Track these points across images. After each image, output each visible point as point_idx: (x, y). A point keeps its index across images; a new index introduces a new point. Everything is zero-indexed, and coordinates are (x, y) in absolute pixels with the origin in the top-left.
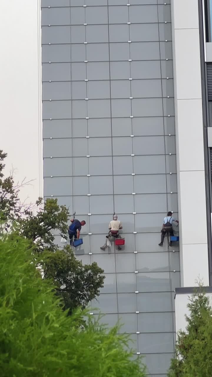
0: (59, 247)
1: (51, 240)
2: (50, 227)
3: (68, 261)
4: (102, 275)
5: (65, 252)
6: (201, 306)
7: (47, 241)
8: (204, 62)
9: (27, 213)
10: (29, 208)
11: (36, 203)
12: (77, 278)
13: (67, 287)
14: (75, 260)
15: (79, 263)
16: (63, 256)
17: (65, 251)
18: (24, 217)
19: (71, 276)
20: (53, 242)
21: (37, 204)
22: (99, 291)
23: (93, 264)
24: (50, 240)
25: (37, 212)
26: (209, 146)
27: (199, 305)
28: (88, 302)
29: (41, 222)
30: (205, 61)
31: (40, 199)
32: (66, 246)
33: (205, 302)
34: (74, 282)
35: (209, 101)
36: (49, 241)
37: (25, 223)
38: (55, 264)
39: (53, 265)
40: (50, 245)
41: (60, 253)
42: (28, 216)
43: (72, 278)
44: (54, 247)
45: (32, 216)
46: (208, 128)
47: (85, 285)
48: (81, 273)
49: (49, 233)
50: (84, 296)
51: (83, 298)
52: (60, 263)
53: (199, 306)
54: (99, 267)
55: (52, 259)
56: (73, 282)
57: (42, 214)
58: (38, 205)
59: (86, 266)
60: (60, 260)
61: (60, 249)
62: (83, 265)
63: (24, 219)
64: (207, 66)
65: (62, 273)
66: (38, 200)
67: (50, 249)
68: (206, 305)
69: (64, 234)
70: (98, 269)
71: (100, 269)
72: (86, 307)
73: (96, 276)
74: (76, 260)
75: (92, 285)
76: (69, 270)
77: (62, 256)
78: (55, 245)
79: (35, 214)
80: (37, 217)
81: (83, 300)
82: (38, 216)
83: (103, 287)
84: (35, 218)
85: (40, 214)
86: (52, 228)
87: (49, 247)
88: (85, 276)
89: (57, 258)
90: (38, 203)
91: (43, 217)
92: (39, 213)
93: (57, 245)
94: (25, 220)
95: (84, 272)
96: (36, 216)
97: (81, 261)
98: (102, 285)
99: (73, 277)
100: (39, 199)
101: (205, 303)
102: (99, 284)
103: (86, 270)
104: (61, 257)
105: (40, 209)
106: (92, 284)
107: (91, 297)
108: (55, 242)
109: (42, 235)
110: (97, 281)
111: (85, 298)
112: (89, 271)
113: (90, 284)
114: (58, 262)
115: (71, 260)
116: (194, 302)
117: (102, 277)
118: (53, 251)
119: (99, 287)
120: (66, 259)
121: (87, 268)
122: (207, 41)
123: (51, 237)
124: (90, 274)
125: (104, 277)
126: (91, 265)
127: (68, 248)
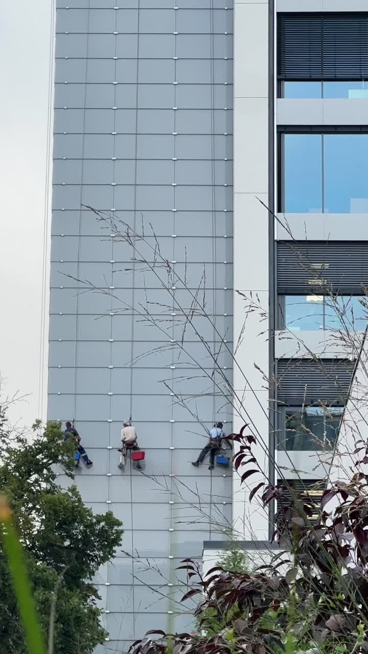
0: (62, 489)
1: (52, 479)
2: (50, 462)
3: (73, 508)
4: (120, 528)
5: (69, 496)
6: (234, 564)
7: (47, 480)
8: (274, 241)
9: (20, 440)
10: (21, 434)
11: (33, 428)
12: (85, 531)
13: (71, 544)
14: (82, 507)
15: (88, 511)
16: (67, 501)
17: (70, 494)
18: (15, 445)
19: (78, 529)
20: (54, 482)
21: (33, 429)
22: (115, 552)
23: (107, 513)
24: (50, 479)
25: (33, 440)
26: (276, 357)
27: (232, 563)
28: (99, 565)
29: (39, 454)
30: (276, 238)
31: (39, 422)
32: (70, 488)
33: (241, 560)
34: (81, 538)
35: (279, 294)
36: (49, 479)
37: (16, 455)
38: (56, 512)
39: (52, 512)
40: (50, 486)
41: (63, 497)
42: (20, 444)
43: (78, 532)
44: (56, 489)
45: (26, 445)
46: (275, 331)
47: (95, 542)
48: (91, 526)
49: (49, 470)
50: (94, 558)
51: (93, 561)
52: (62, 510)
53: (232, 566)
54: (116, 518)
55: (50, 504)
56: (80, 537)
57: (41, 442)
58: (35, 430)
59: (98, 517)
60: (62, 506)
61: (63, 492)
62: (94, 514)
63: (15, 449)
64: (278, 246)
65: (65, 524)
66: (35, 423)
67: (48, 492)
68: (242, 565)
69: (70, 472)
70: (113, 520)
71: (117, 520)
72: (96, 573)
73: (112, 530)
74: (84, 507)
75: (106, 543)
76: (74, 520)
77: (65, 500)
78: (57, 487)
79: (31, 443)
80: (33, 447)
81: (93, 562)
82: (34, 445)
83: (121, 545)
84: (31, 447)
85: (37, 442)
86: (54, 462)
87: (49, 488)
88: (97, 530)
89: (58, 503)
90: (35, 426)
91: (42, 447)
92: (36, 441)
93: (60, 486)
94: (16, 451)
95: (95, 525)
96: (31, 445)
97: (91, 509)
98: (120, 543)
99: (80, 531)
100: (37, 422)
101: (240, 561)
102: (116, 541)
103: (98, 522)
104: (63, 503)
105: (38, 435)
106: (107, 541)
107: (104, 559)
108: (56, 482)
109: (39, 471)
110: (113, 537)
111: (96, 560)
112: (103, 524)
113: (103, 541)
114: (58, 508)
115: (77, 507)
116: (225, 560)
117: (119, 532)
118: (53, 493)
119: (115, 546)
120: (71, 506)
121: (99, 519)
122: (279, 211)
123: (52, 475)
124: (103, 527)
125: (122, 532)
126: (105, 514)
127: (73, 490)
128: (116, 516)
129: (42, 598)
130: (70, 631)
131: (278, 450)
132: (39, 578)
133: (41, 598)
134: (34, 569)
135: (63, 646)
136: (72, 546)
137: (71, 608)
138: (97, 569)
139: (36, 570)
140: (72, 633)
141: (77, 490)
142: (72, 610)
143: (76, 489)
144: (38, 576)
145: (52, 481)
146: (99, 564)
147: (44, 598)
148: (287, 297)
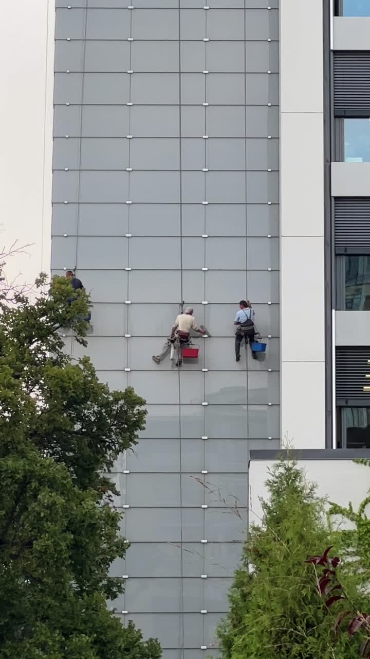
0: (70, 359)
1: (59, 347)
2: (57, 325)
3: (85, 384)
4: (142, 408)
5: (80, 368)
6: (288, 484)
7: (52, 349)
8: (330, 51)
9: (19, 299)
10: (21, 293)
11: (36, 283)
12: (100, 413)
13: (82, 428)
14: (97, 382)
15: (104, 389)
16: (77, 375)
17: (82, 366)
18: (13, 305)
19: (91, 411)
20: (61, 351)
21: (36, 285)
22: (137, 437)
23: (126, 389)
24: (57, 347)
25: (36, 298)
26: (332, 195)
27: (285, 482)
28: (118, 454)
29: (43, 315)
30: (332, 48)
31: (43, 275)
32: (82, 359)
33: (295, 477)
34: (95, 420)
35: (335, 117)
36: (55, 348)
37: (15, 316)
38: (63, 389)
39: (59, 390)
40: (57, 355)
41: (73, 371)
42: (20, 304)
43: (91, 413)
44: (63, 359)
45: (27, 305)
46: (332, 163)
47: (113, 425)
48: (106, 405)
49: (55, 336)
50: (111, 444)
51: (110, 448)
52: (71, 387)
53: (286, 485)
54: (139, 395)
55: (57, 380)
56: (93, 419)
57: (45, 301)
58: (38, 286)
59: (116, 395)
60: (72, 382)
61: (74, 363)
62: (111, 391)
63: (13, 309)
64: (334, 58)
65: (76, 403)
66: (39, 278)
67: (55, 363)
68: (297, 484)
69: (82, 337)
70: (135, 398)
71: (140, 398)
72: (115, 463)
73: (133, 411)
74: (98, 382)
75: (126, 426)
76: (86, 399)
77: (75, 375)
78: (65, 356)
79: (32, 302)
80: (36, 307)
81: (109, 450)
82: (37, 304)
83: (144, 429)
84: (33, 308)
85: (41, 302)
86: (61, 326)
87: (55, 358)
88: (114, 410)
89: (66, 379)
90: (39, 282)
91: (46, 308)
92: (39, 300)
93: (69, 356)
94: (15, 311)
95: (112, 403)
96: (33, 305)
97: (107, 385)
98: (143, 425)
99: (94, 411)
100: (41, 276)
101: (295, 479)
102: (138, 424)
103: (116, 401)
104: (72, 378)
105: (41, 293)
106: (127, 425)
107: (124, 446)
108: (65, 350)
109: (42, 338)
110: (135, 419)
111: (113, 447)
112: (122, 402)
113: (122, 424)
114: (67, 385)
115: (91, 382)
116: (277, 477)
117: (142, 412)
118: (60, 365)
119: (136, 430)
120: (82, 381)
121: (117, 397)
122: (336, 14)
123: (59, 342)
124: (122, 406)
125: (145, 412)
126: (123, 391)
127: (85, 361)
128: (138, 393)
129: (48, 501)
130: (83, 541)
131: (336, 310)
132: (44, 477)
133: (46, 501)
134: (38, 465)
135: (73, 562)
136: (83, 430)
137: (84, 513)
138: (115, 459)
139: (41, 465)
140: (85, 543)
141: (90, 362)
142: (85, 515)
143: (89, 360)
144: (44, 473)
145: (59, 349)
146: (117, 452)
147: (50, 502)
148: (346, 120)
